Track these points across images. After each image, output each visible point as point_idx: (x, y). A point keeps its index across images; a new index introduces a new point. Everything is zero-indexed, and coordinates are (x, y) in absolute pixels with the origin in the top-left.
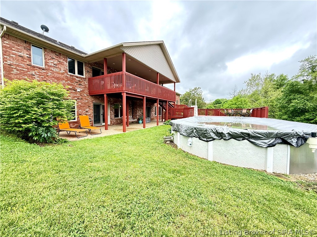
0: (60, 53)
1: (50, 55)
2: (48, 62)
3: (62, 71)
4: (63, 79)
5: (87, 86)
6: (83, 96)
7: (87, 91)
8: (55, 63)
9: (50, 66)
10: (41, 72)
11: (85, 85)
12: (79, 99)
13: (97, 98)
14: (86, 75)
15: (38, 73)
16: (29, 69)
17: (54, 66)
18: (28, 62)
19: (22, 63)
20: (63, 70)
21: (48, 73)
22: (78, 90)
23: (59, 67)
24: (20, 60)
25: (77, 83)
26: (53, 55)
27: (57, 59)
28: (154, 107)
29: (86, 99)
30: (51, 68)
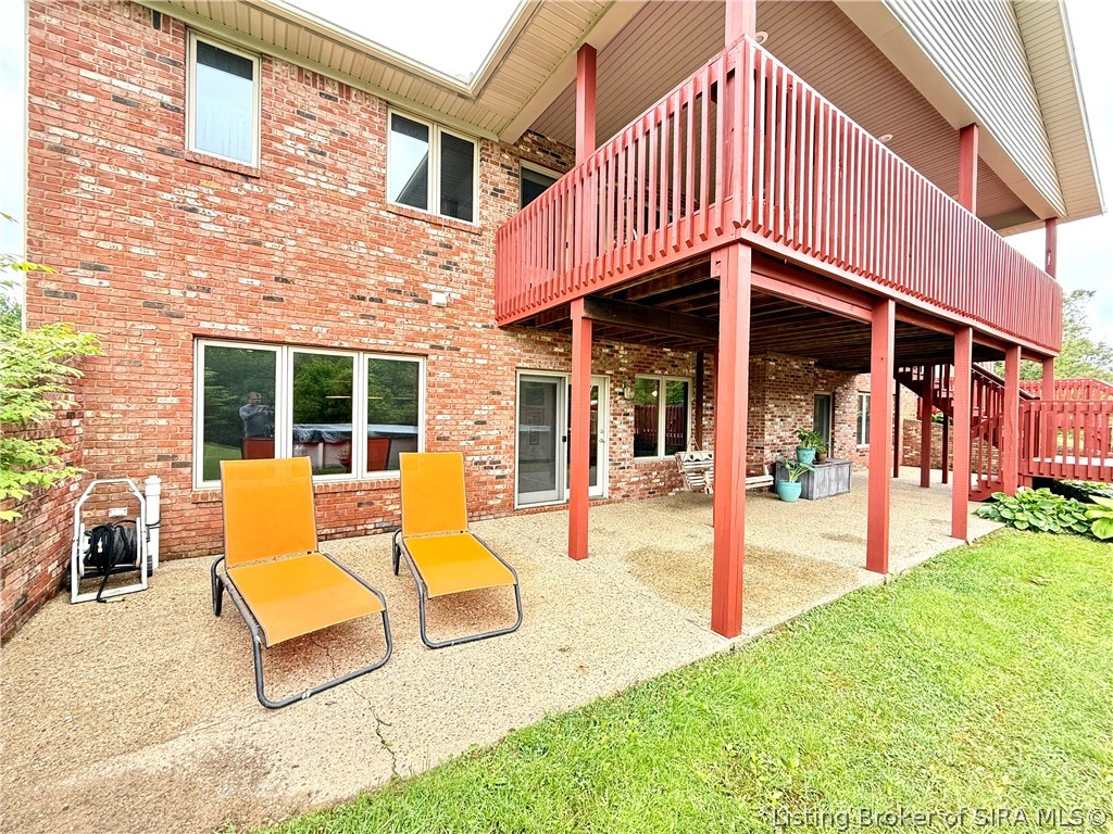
0: (348, 87)
1: (292, 97)
2: (279, 133)
3: (354, 190)
4: (359, 236)
5: (489, 275)
6: (461, 334)
7: (485, 304)
8: (320, 138)
9: (288, 155)
10: (235, 190)
11: (478, 269)
12: (442, 348)
13: (542, 343)
14: (485, 213)
15: (218, 200)
16: (167, 173)
17: (312, 157)
18: (164, 137)
19: (128, 137)
20: (361, 184)
21: (271, 200)
22: (438, 299)
23: (340, 165)
24: (120, 123)
25: (435, 254)
26: (309, 97)
27: (329, 117)
28: (853, 398)
29: (479, 350)
30: (290, 170)
